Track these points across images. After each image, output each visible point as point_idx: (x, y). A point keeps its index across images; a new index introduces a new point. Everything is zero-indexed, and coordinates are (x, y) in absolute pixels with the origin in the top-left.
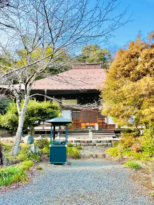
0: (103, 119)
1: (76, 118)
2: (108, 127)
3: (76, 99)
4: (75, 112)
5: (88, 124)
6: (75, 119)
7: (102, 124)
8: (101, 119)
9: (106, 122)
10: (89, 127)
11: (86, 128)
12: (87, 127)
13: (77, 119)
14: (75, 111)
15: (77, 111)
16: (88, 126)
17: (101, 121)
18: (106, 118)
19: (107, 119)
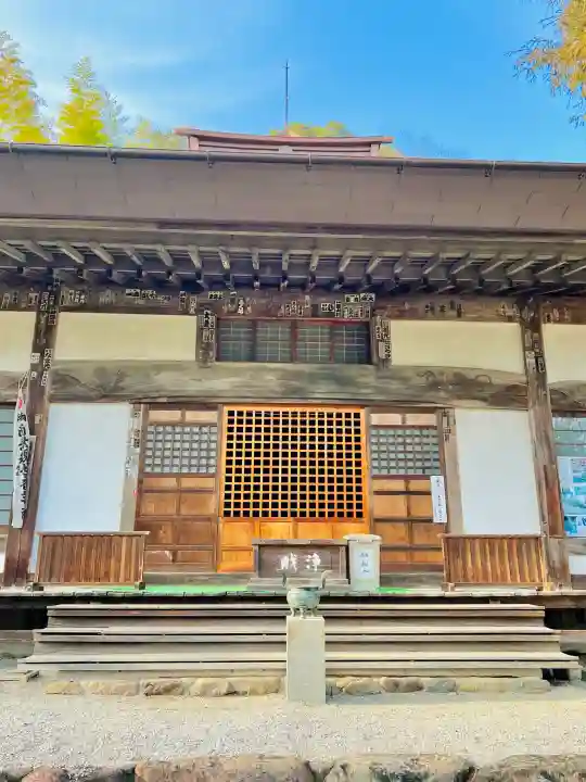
0: (415, 485)
1: (179, 476)
2: (473, 561)
3: (186, 312)
4: (173, 425)
5: (280, 530)
6: (171, 483)
7: (402, 529)
8: (399, 485)
9: (440, 517)
10: (288, 561)
11: (262, 567)
12: (267, 555)
13: (187, 483)
14: (174, 415)
15: (191, 416)
16: (283, 547)
17: (398, 507)
18: (436, 483)
19: (451, 492)
